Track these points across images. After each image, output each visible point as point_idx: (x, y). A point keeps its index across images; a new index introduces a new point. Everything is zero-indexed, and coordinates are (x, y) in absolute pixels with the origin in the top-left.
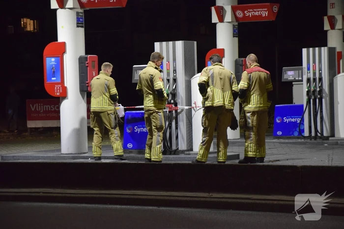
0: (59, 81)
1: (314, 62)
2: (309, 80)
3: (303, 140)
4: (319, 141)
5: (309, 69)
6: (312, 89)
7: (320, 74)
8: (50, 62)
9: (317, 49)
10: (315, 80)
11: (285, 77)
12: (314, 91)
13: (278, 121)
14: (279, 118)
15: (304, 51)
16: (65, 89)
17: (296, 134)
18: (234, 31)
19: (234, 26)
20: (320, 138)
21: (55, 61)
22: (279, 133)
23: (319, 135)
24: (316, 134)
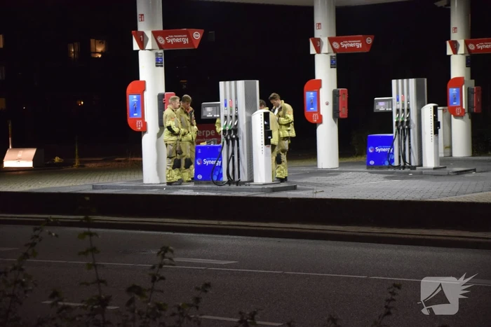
0: (140, 116)
1: (403, 93)
2: (398, 110)
3: (393, 170)
4: (407, 170)
5: (398, 100)
6: (401, 120)
7: (408, 105)
8: (132, 99)
9: (405, 80)
10: (403, 110)
11: (377, 108)
12: (403, 122)
13: (371, 151)
14: (372, 148)
15: (394, 82)
16: (145, 124)
17: (387, 163)
18: (332, 62)
19: (331, 57)
20: (409, 167)
21: (137, 98)
22: (372, 163)
23: (408, 165)
24: (405, 164)
